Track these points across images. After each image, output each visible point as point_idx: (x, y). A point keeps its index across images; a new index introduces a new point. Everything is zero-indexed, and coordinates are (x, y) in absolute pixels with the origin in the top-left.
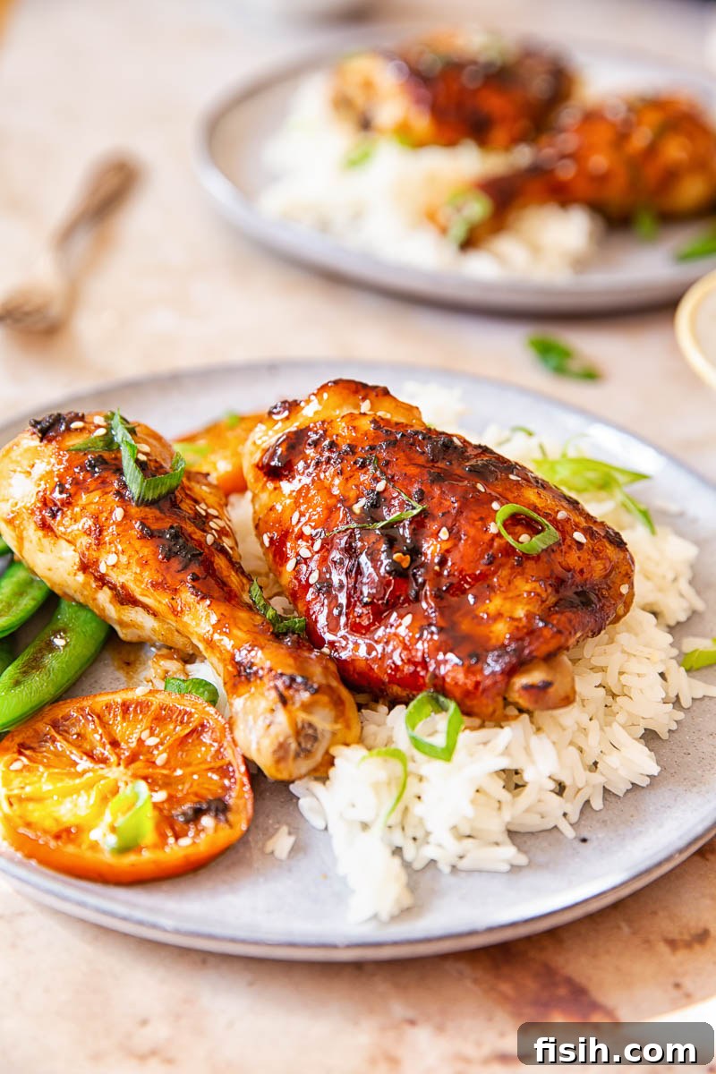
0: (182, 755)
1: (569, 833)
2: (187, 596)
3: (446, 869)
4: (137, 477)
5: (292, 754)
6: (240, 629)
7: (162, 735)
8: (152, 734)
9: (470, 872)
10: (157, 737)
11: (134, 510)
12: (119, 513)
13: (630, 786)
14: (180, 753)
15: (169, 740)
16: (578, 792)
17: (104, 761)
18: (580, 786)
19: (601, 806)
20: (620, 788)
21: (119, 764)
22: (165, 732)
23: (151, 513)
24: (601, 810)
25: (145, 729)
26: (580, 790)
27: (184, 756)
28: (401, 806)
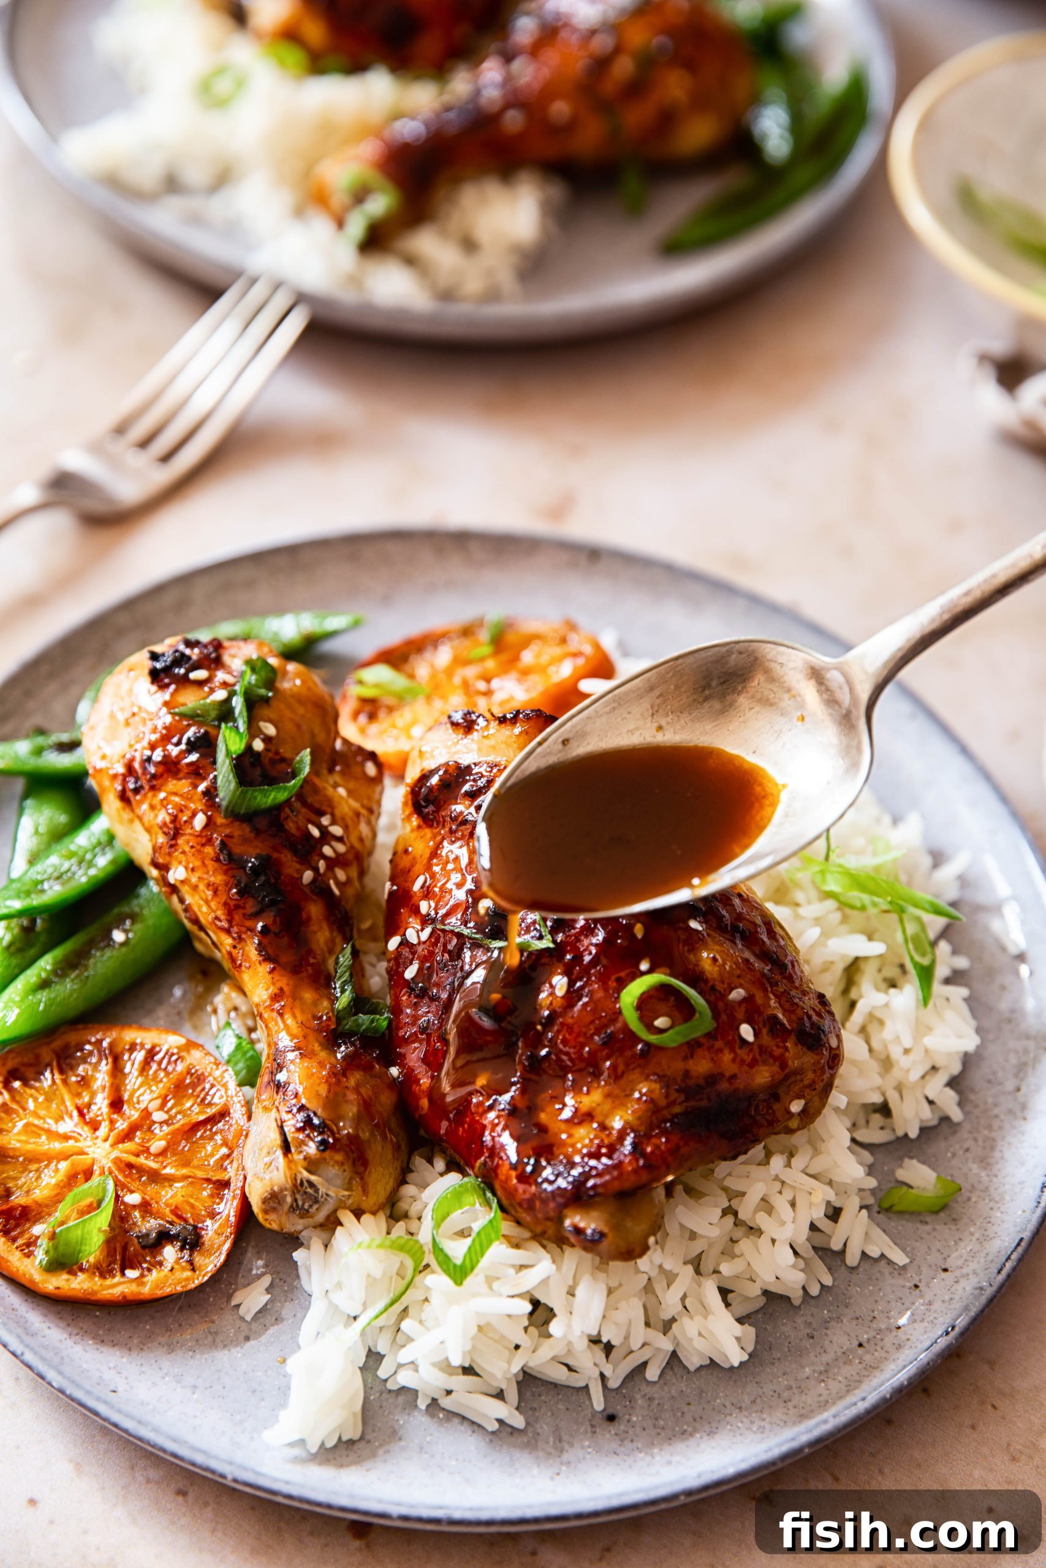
0: (185, 1146)
1: (598, 1402)
2: (251, 949)
3: (422, 1404)
4: (230, 782)
5: (286, 1207)
6: (294, 1017)
7: (174, 1111)
8: (161, 1108)
9: (451, 1415)
10: (167, 1112)
11: (220, 820)
12: (200, 821)
13: (708, 1362)
14: (183, 1143)
15: (180, 1121)
16: (628, 1355)
17: (95, 1126)
18: (634, 1349)
19: (656, 1379)
20: (693, 1362)
21: (106, 1140)
22: (179, 1108)
23: (239, 831)
24: (654, 1383)
25: (156, 1098)
26: (632, 1352)
27: (186, 1149)
28: (398, 1307)
